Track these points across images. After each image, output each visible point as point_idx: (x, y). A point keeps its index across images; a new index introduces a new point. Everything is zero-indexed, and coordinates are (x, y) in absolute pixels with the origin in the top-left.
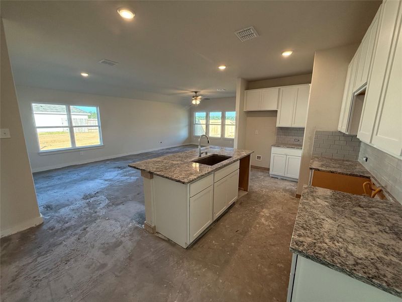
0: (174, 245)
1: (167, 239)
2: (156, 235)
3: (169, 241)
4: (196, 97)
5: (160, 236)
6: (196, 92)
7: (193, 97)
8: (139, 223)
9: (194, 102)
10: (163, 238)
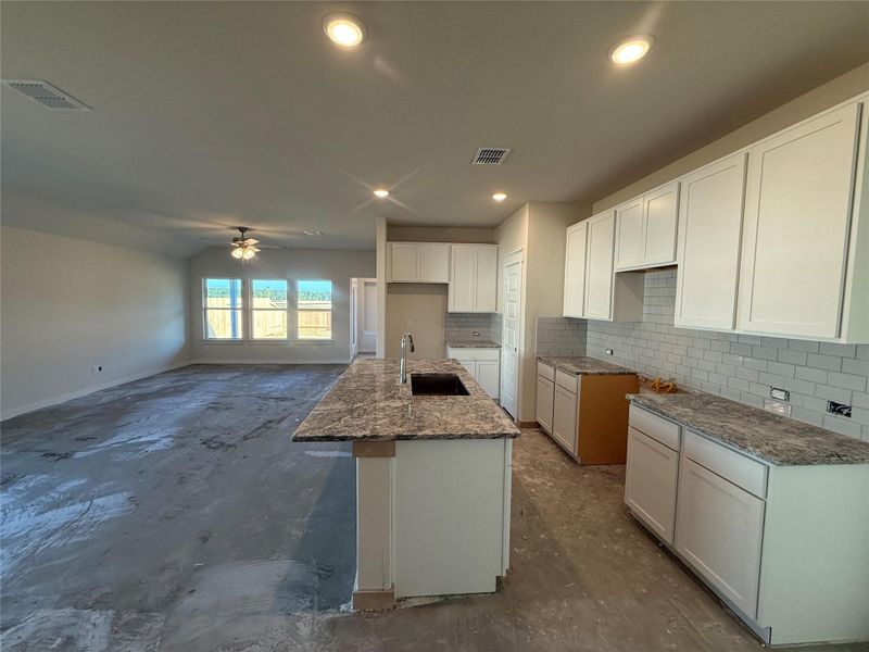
0: (466, 599)
1: (438, 600)
2: (404, 605)
3: (447, 600)
4: (241, 241)
5: (417, 603)
6: (242, 230)
7: (235, 240)
8: (323, 609)
9: (237, 254)
10: (427, 601)
